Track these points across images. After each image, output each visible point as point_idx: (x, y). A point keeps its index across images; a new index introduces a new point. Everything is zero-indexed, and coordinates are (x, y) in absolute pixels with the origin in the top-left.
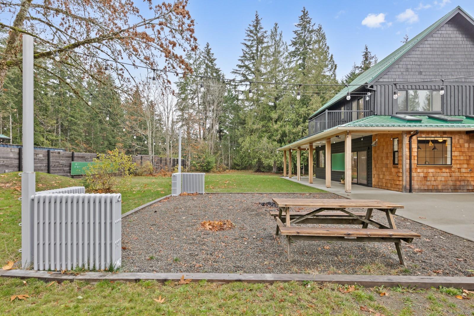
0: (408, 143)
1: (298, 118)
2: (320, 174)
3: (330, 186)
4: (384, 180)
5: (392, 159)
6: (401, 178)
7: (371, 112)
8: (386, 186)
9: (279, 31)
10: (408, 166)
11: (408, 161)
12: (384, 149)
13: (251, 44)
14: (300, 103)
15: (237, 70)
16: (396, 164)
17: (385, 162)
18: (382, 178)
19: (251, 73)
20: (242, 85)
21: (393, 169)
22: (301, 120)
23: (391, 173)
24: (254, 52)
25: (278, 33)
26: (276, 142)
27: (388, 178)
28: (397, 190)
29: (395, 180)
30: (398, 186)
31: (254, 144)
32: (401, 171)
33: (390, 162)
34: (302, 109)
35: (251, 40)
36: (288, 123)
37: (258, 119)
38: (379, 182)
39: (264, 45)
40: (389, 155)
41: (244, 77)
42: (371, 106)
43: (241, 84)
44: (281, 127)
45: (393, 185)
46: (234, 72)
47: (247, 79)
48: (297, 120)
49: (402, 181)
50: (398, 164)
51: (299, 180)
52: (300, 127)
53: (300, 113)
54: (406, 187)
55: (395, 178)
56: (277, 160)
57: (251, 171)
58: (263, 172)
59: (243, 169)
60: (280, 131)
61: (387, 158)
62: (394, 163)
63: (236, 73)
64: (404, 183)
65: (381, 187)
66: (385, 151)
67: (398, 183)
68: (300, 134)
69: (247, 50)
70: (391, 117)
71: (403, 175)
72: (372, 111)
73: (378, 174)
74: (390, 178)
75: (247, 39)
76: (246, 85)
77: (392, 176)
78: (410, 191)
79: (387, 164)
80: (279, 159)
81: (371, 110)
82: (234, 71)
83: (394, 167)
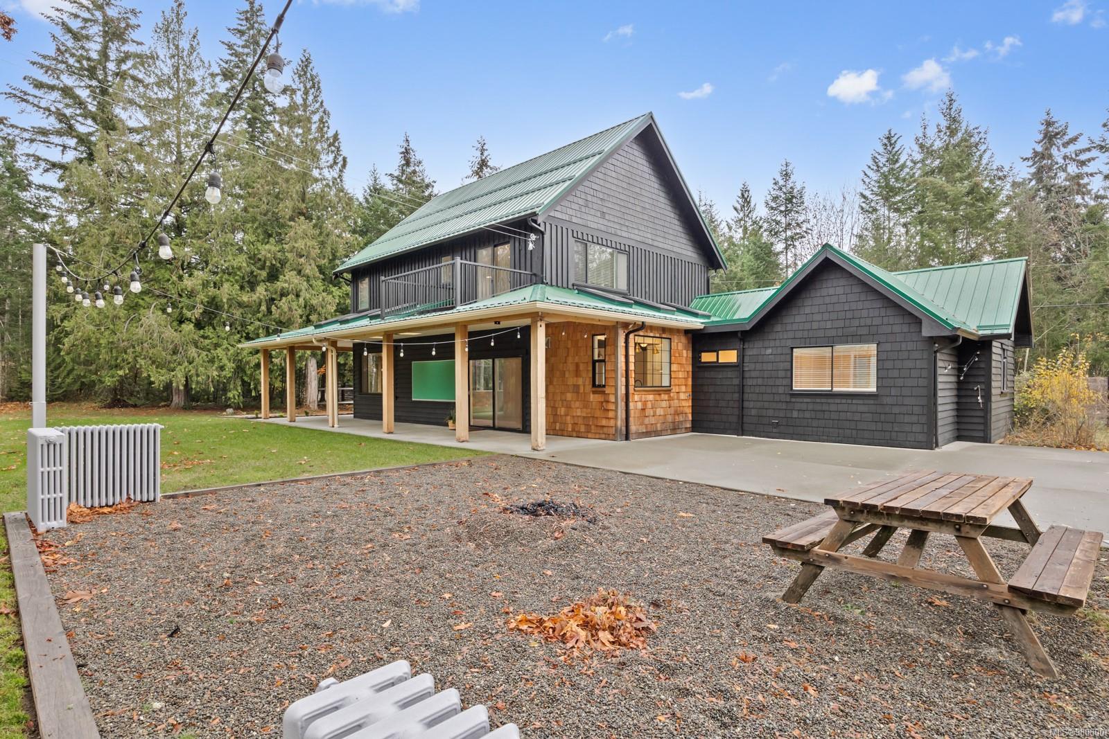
0: (624, 345)
1: (253, 267)
2: (368, 407)
3: (468, 438)
4: (569, 418)
5: (591, 375)
6: (611, 414)
7: (533, 277)
8: (573, 430)
9: (188, 26)
10: (624, 391)
11: (624, 379)
12: (568, 355)
13: (82, 28)
14: (259, 231)
15: (26, 94)
16: (599, 386)
17: (571, 381)
18: (562, 413)
19: (80, 115)
20: (45, 142)
21: (592, 396)
22: (264, 274)
23: (586, 404)
24: (94, 56)
25: (185, 28)
26: (191, 326)
27: (579, 414)
28: (603, 436)
29: (597, 418)
30: (605, 430)
31: (111, 326)
32: (613, 400)
33: (584, 381)
34: (267, 247)
35: (79, 16)
36: (226, 276)
37: (122, 256)
38: (555, 422)
39: (125, 48)
40: (582, 367)
41: (61, 121)
42: (534, 263)
43: (43, 139)
44: (205, 285)
45: (593, 427)
46: (15, 96)
47: (70, 131)
48: (252, 272)
49: (616, 418)
50: (604, 386)
51: (336, 426)
52: (261, 290)
53: (260, 256)
54: (621, 430)
55: (598, 413)
56: (193, 372)
57: (85, 405)
58: (135, 406)
59: (57, 400)
60: (201, 297)
61: (577, 373)
62: (594, 385)
63: (24, 100)
64: (619, 423)
65: (559, 433)
66: (570, 359)
67: (604, 422)
68: (263, 308)
69: (70, 43)
70: (576, 291)
71: (617, 407)
72: (535, 275)
73: (553, 407)
74: (585, 415)
75: (65, 9)
76: (65, 147)
77: (589, 410)
78: (627, 438)
79: (576, 387)
80: (201, 369)
81: (534, 271)
82: (13, 92)
83: (594, 393)
